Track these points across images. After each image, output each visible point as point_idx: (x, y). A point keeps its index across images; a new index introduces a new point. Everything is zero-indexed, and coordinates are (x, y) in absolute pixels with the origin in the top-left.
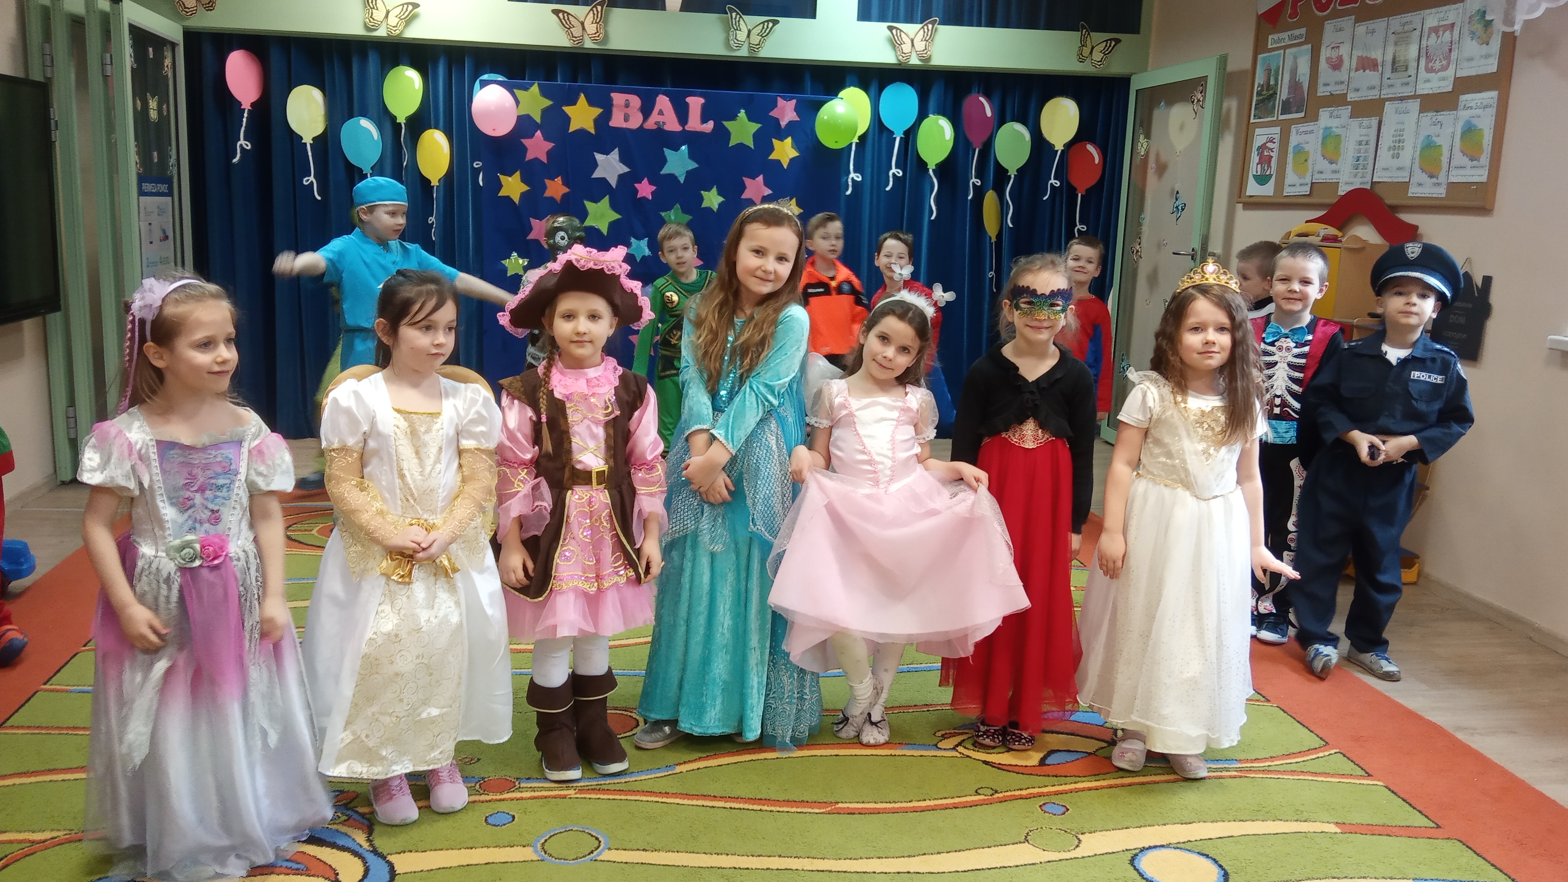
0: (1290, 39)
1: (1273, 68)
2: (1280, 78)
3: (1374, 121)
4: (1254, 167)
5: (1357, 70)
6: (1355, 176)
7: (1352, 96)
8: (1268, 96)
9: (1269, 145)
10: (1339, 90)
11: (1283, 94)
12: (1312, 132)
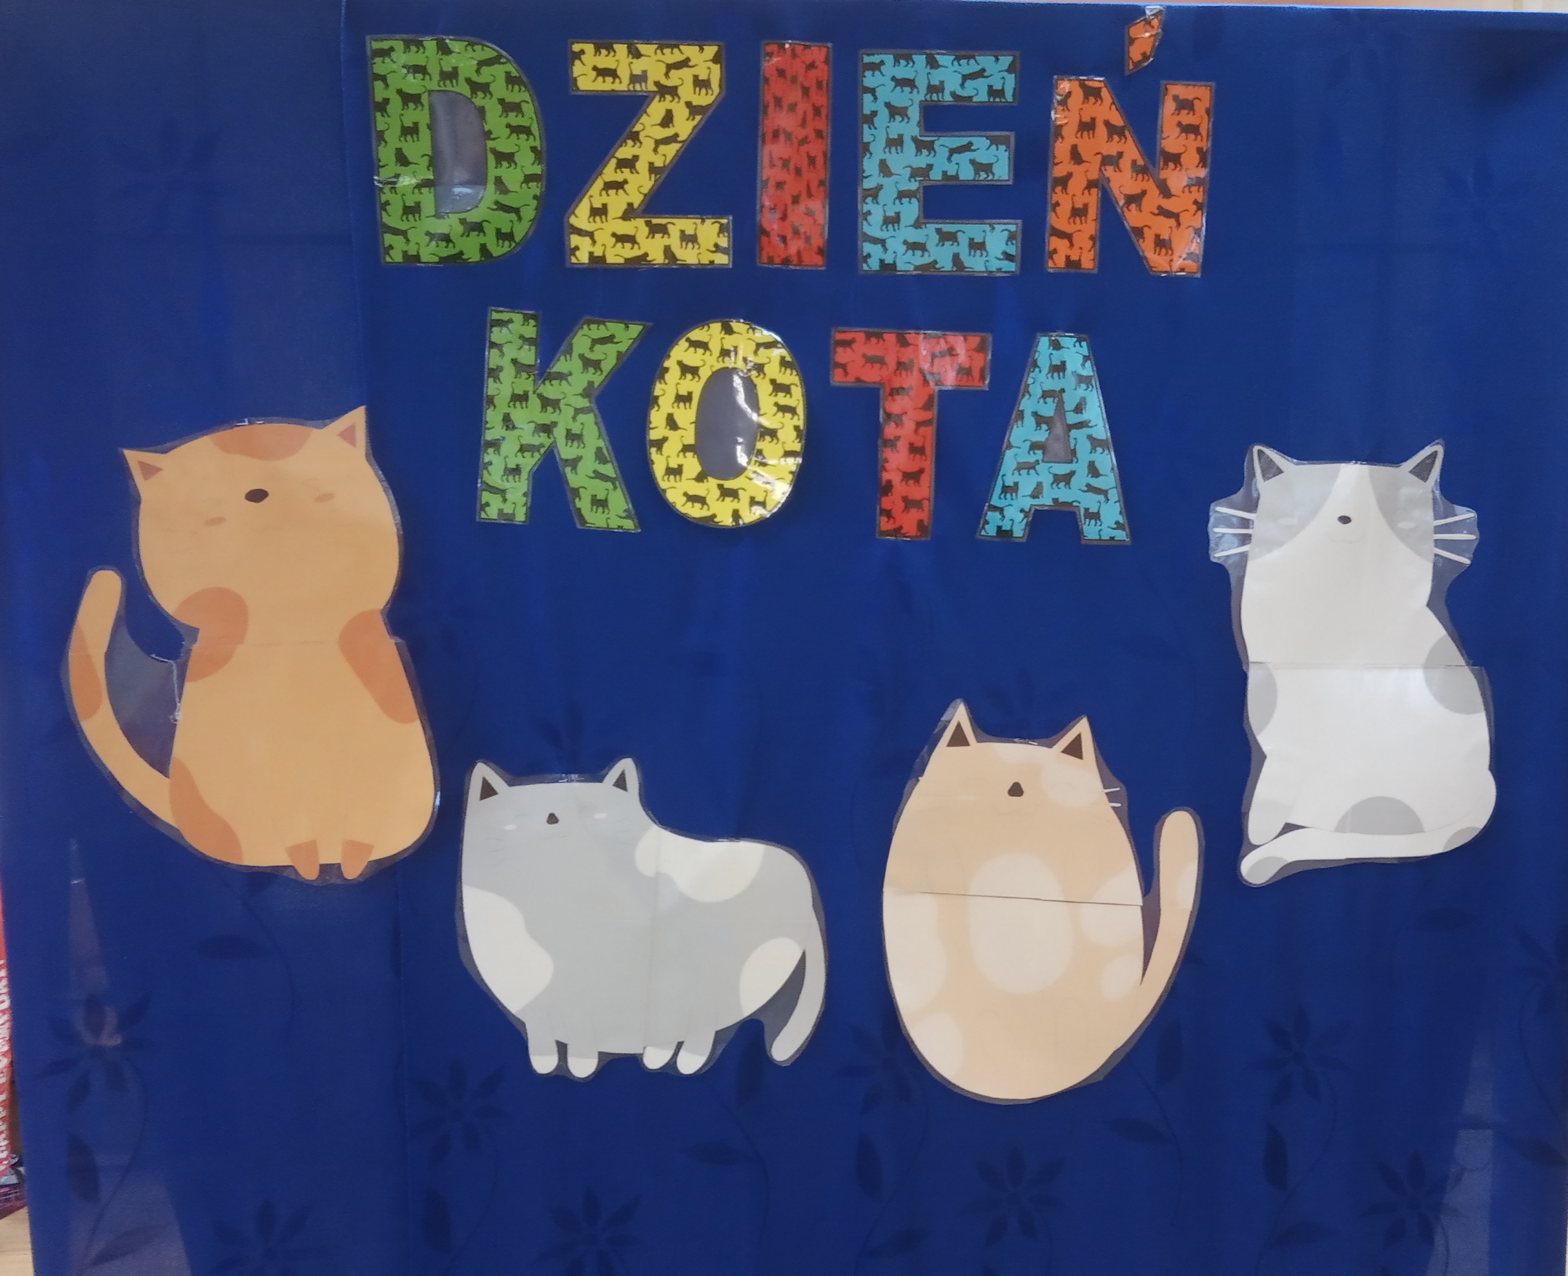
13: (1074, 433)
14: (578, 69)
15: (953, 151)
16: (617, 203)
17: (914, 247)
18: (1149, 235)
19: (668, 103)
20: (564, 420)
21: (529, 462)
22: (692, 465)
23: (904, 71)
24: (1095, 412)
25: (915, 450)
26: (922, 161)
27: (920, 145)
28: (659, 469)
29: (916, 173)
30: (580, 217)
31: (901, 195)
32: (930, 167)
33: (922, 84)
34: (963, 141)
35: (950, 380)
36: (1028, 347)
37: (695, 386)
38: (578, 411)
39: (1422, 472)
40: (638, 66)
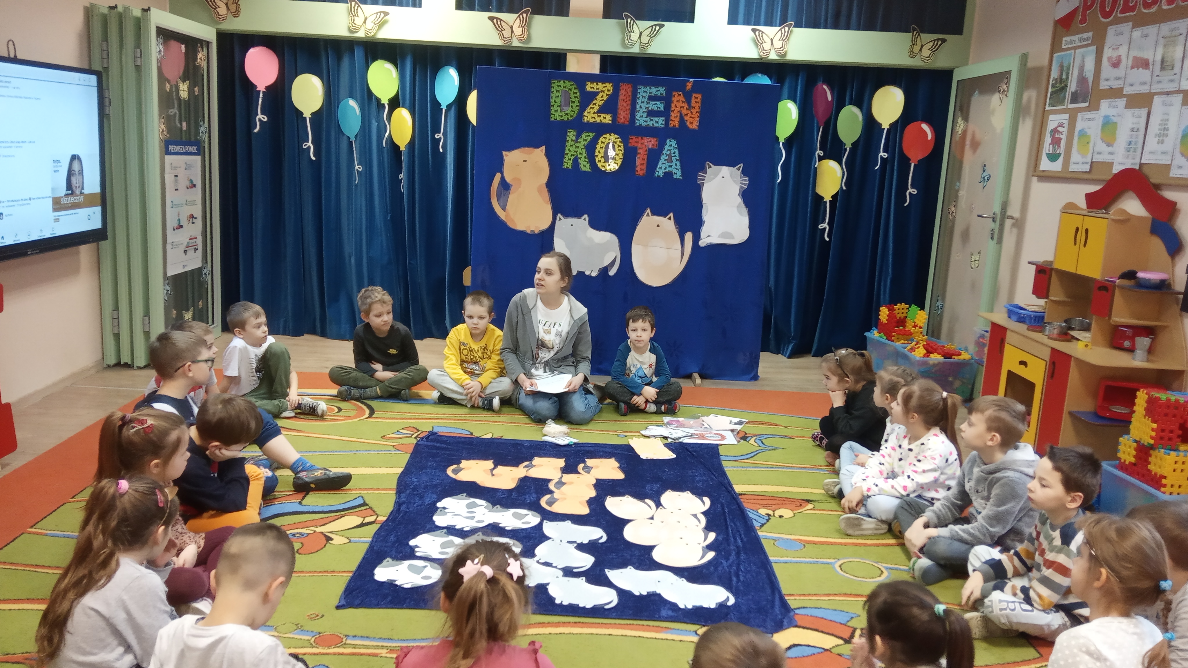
0: (1081, 40)
1: (1065, 64)
2: (1070, 72)
3: (1144, 112)
4: (1047, 147)
5: (1132, 68)
6: (1127, 157)
7: (1127, 90)
8: (1060, 88)
9: (1060, 129)
10: (1116, 84)
11: (1072, 86)
12: (1094, 119)
13: (673, 158)
14: (587, 87)
15: (653, 104)
16: (592, 111)
17: (645, 121)
18: (689, 121)
19: (603, 93)
20: (579, 150)
21: (572, 158)
23: (645, 89)
24: (677, 154)
25: (643, 159)
26: (647, 106)
27: (647, 103)
28: (597, 161)
29: (646, 108)
30: (586, 113)
31: (643, 112)
32: (649, 107)
33: (648, 92)
34: (655, 103)
35: (650, 147)
36: (665, 141)
37: (604, 145)
38: (582, 149)
39: (738, 169)
40: (598, 87)
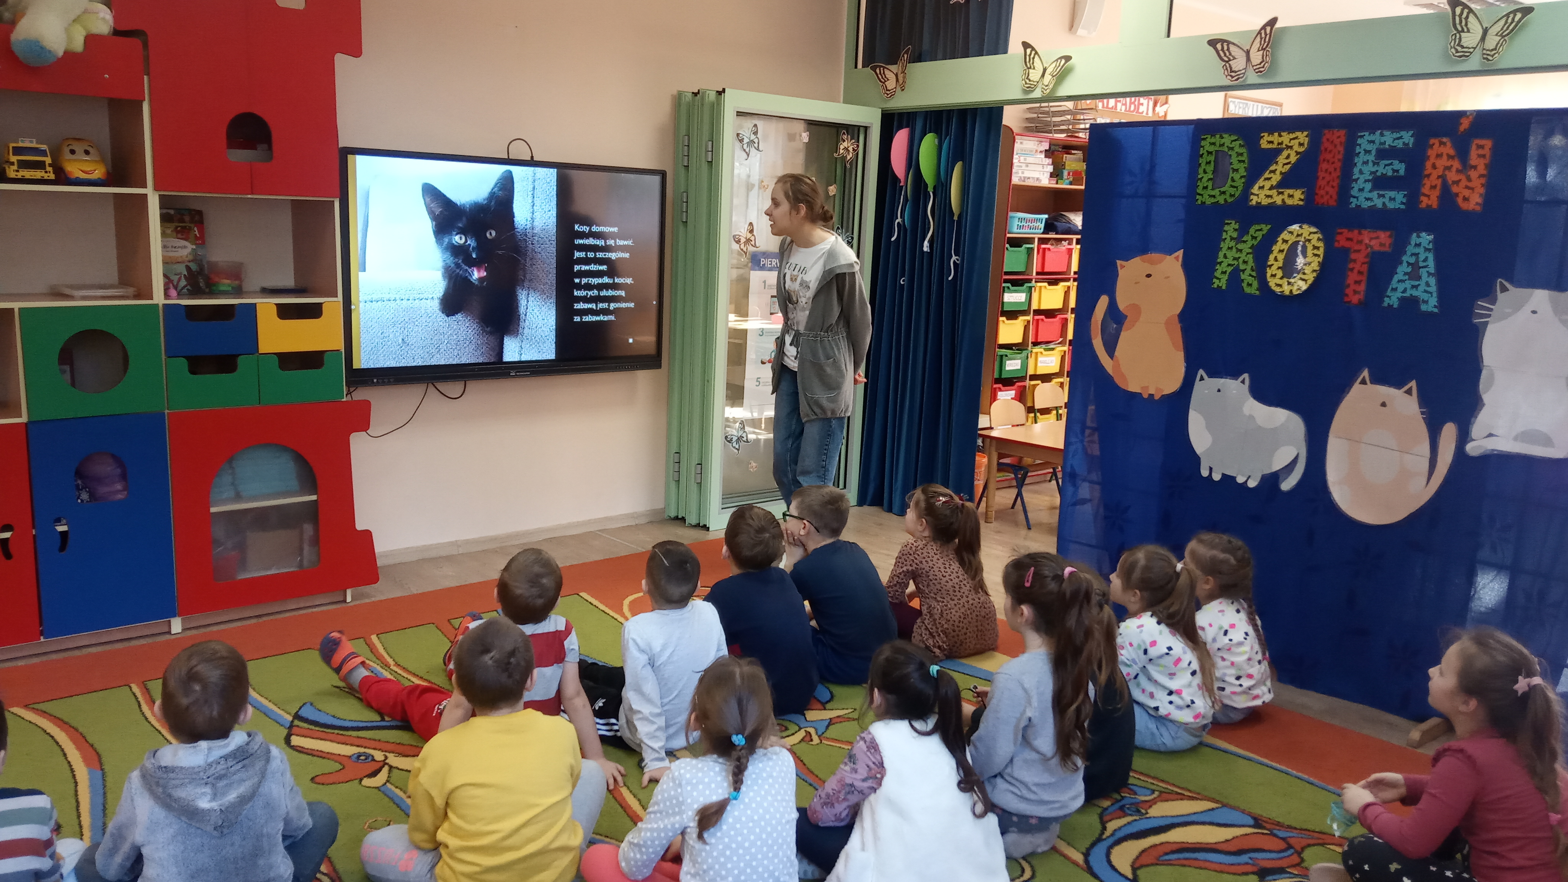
13: (1421, 270)
14: (1262, 141)
15: (1386, 165)
16: (1268, 184)
17: (1369, 199)
18: (1461, 196)
19: (1289, 151)
20: (1243, 256)
21: (1229, 269)
22: (1280, 273)
23: (1372, 138)
24: (1431, 263)
25: (1360, 272)
26: (1374, 169)
27: (1374, 164)
28: (1268, 275)
29: (1372, 173)
30: (1255, 189)
31: (1366, 181)
32: (1377, 171)
33: (1377, 142)
34: (1390, 162)
35: (1376, 249)
36: (1408, 236)
37: (1285, 247)
38: (1248, 254)
40: (1281, 141)
